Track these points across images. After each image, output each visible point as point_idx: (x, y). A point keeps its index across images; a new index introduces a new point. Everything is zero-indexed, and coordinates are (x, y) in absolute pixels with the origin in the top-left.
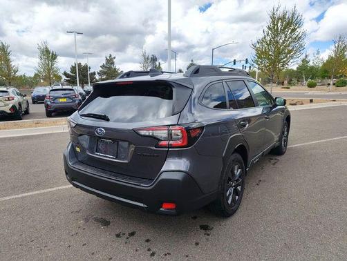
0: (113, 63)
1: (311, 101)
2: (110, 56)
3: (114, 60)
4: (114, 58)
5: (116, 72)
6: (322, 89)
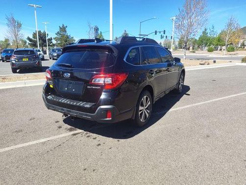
2: (63, 25)
3: (66, 29)
5: (68, 38)
6: (217, 54)
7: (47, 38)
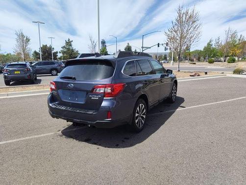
0: (71, 45)
1: (206, 73)
2: (69, 40)
3: (72, 43)
4: (72, 41)
5: (73, 52)
6: (217, 65)
7: (53, 52)
